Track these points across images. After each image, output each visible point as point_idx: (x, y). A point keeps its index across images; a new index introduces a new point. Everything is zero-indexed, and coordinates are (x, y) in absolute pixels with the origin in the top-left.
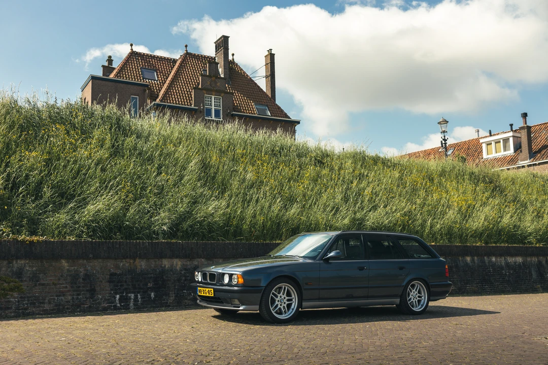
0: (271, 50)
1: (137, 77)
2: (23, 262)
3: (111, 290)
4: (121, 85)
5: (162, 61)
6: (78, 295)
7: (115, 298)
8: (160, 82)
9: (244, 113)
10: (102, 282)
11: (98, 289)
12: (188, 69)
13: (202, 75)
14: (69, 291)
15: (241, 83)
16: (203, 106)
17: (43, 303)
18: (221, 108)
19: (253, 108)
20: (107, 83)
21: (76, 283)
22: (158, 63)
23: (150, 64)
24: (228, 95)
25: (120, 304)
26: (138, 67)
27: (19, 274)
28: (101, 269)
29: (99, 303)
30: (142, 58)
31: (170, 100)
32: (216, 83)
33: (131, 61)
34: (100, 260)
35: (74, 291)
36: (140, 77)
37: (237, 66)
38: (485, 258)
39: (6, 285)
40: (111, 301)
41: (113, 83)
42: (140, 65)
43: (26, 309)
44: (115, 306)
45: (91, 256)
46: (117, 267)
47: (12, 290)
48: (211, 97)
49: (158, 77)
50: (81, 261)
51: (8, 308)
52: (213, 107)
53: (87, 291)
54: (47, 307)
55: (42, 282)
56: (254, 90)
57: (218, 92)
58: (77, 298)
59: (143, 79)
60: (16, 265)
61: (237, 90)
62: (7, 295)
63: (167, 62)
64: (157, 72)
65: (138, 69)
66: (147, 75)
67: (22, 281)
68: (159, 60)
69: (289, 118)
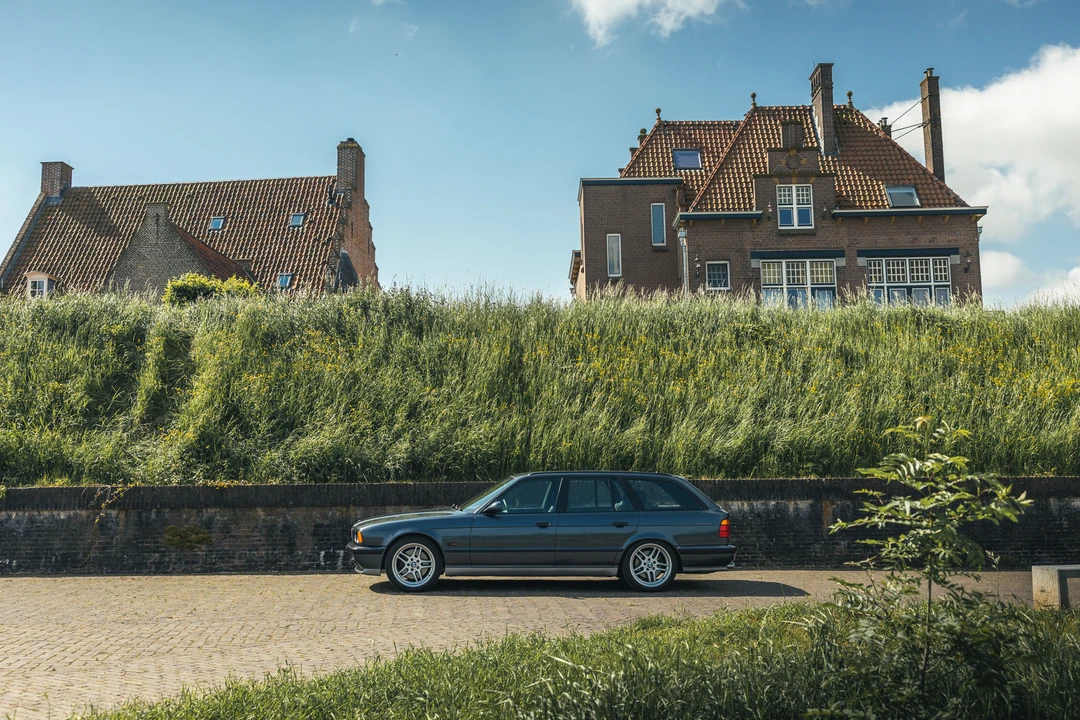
0: (931, 70)
1: (664, 167)
2: (213, 510)
3: (315, 545)
4: (633, 187)
5: (714, 130)
6: (274, 549)
7: (319, 554)
8: (706, 171)
9: (862, 207)
10: (303, 534)
11: (298, 543)
12: (754, 140)
13: (769, 150)
14: (263, 545)
15: (862, 149)
16: (774, 207)
17: (233, 558)
18: (812, 206)
19: (881, 196)
20: (609, 187)
21: (272, 536)
22: (705, 135)
23: (691, 139)
24: (824, 179)
25: (325, 562)
26: (667, 149)
27: (209, 524)
28: (304, 518)
29: (299, 561)
30: (677, 132)
31: (712, 205)
32: (798, 160)
33: (656, 140)
34: (304, 508)
35: (269, 545)
36: (670, 167)
37: (857, 115)
38: (1051, 500)
39: (194, 536)
40: (314, 558)
41: (620, 187)
42: (671, 144)
43: (214, 564)
44: (319, 565)
45: (291, 503)
46: (325, 517)
47: (201, 542)
48: (790, 189)
49: (703, 162)
50: (280, 510)
51: (194, 563)
52: (795, 206)
53: (285, 545)
54: (237, 562)
55: (233, 534)
56: (888, 157)
57: (803, 177)
58: (273, 554)
59: (675, 170)
60: (205, 515)
61: (852, 163)
62: (194, 547)
63: (724, 130)
64: (702, 153)
65: (668, 154)
66: (683, 161)
67: (211, 532)
68: (709, 130)
69: (964, 204)
